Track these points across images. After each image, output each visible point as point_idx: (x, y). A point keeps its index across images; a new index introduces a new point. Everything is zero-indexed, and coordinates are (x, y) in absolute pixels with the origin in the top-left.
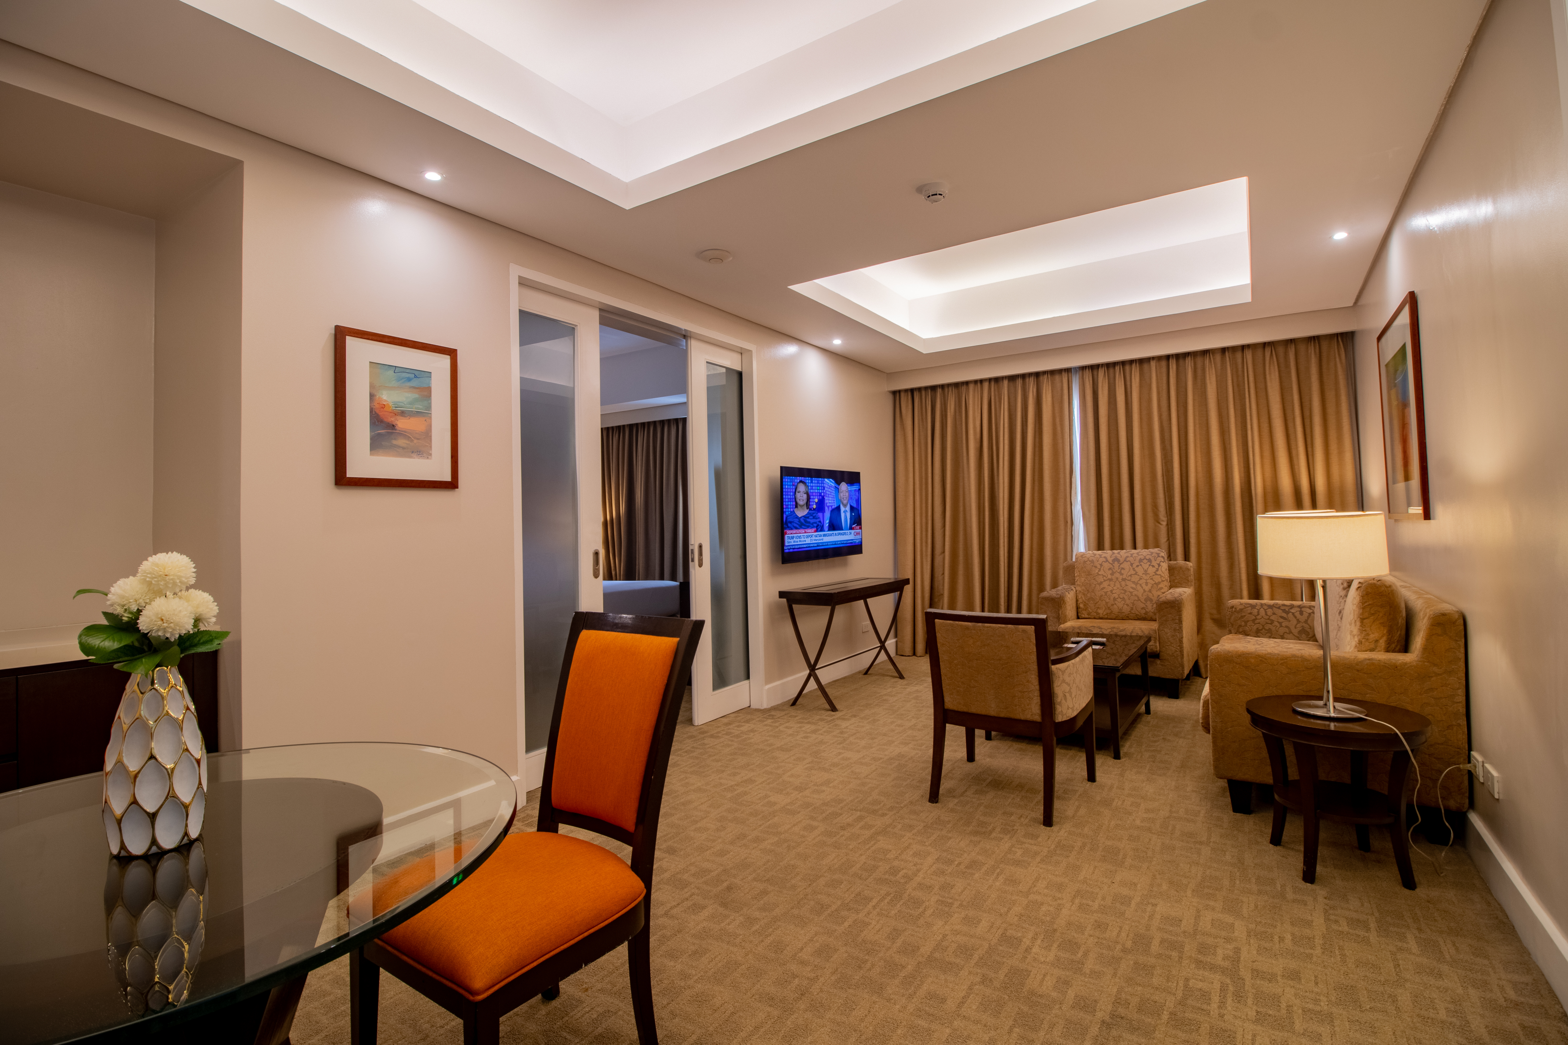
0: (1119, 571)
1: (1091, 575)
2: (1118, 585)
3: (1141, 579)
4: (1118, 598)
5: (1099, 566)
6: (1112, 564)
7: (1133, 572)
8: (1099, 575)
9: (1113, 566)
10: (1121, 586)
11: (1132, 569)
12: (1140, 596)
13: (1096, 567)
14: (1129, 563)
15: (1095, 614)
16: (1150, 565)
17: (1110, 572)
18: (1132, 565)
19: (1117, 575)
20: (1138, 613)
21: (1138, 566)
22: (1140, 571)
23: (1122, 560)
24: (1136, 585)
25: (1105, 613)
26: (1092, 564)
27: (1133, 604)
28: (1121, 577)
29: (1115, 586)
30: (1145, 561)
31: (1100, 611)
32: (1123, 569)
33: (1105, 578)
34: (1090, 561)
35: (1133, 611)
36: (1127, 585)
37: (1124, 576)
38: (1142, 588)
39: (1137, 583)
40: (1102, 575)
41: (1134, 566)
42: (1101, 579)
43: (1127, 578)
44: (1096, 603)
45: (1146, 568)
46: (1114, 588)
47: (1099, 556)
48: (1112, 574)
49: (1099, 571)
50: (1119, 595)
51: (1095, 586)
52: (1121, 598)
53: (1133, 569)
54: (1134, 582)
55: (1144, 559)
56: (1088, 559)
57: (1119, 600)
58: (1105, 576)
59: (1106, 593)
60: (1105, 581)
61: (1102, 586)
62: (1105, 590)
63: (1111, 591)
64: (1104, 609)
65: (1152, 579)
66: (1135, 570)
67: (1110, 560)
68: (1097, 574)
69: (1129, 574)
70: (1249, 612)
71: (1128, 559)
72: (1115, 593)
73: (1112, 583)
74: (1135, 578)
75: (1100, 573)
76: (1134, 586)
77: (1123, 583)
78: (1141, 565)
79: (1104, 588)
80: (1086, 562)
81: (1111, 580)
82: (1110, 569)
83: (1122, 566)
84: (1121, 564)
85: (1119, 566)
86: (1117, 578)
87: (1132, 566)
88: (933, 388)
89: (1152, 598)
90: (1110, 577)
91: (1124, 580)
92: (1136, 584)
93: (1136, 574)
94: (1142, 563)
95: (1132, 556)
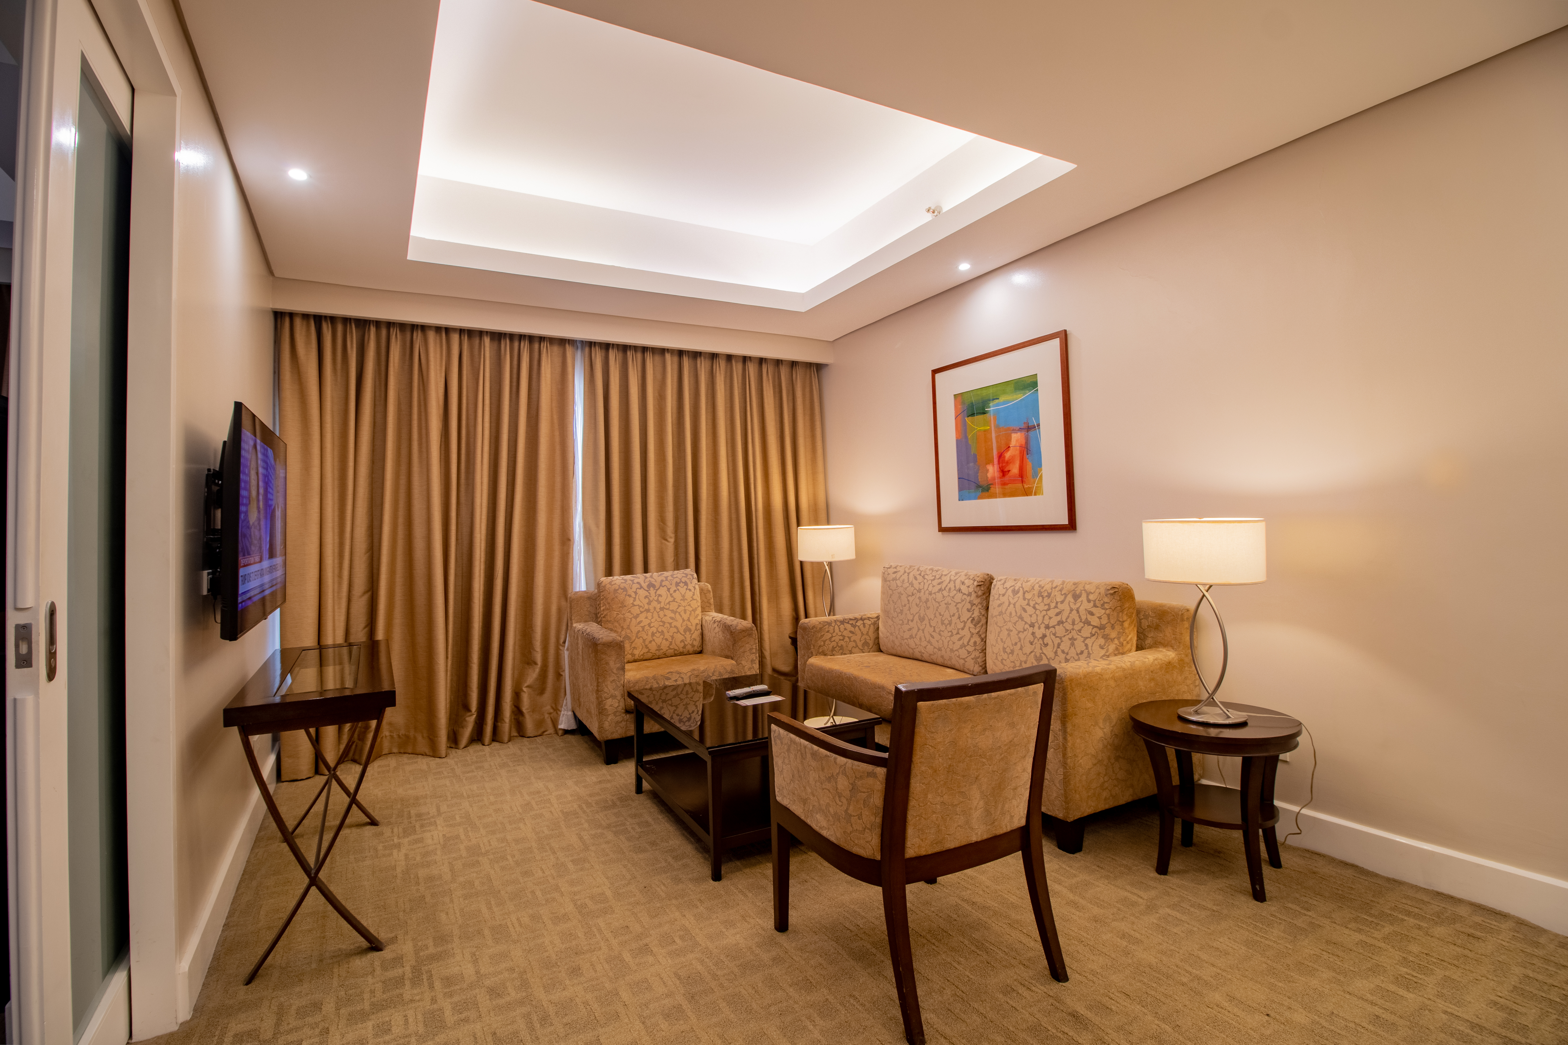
0: (656, 598)
1: (625, 606)
2: (655, 615)
3: (679, 606)
4: (656, 633)
5: (633, 595)
6: (647, 591)
7: (671, 599)
8: (635, 606)
9: (649, 593)
10: (659, 617)
11: (669, 595)
12: (679, 625)
13: (630, 596)
14: (665, 588)
15: (630, 656)
16: (687, 589)
17: (647, 600)
18: (669, 590)
19: (654, 604)
20: (677, 648)
21: (675, 591)
22: (677, 595)
23: (657, 585)
24: (675, 614)
25: (641, 654)
26: (625, 593)
27: (672, 637)
28: (658, 606)
29: (653, 618)
30: (682, 585)
31: (637, 652)
32: (660, 595)
33: (641, 609)
34: (622, 589)
35: (671, 647)
36: (665, 615)
37: (662, 605)
38: (681, 617)
39: (676, 612)
40: (638, 605)
41: (672, 591)
42: (635, 610)
43: (665, 607)
44: (632, 643)
45: (683, 593)
46: (652, 620)
47: (631, 582)
48: (649, 603)
49: (634, 601)
50: (657, 629)
51: (631, 620)
52: (659, 632)
53: (671, 594)
54: (672, 611)
55: (680, 583)
56: (619, 586)
57: (658, 635)
58: (641, 606)
59: (643, 627)
60: (642, 612)
61: (638, 620)
62: (642, 624)
63: (649, 625)
64: (641, 647)
65: (689, 605)
66: (672, 597)
67: (645, 585)
68: (632, 605)
69: (667, 601)
70: (827, 630)
71: (664, 584)
72: (654, 626)
73: (649, 615)
74: (673, 606)
75: (635, 603)
76: (673, 615)
77: (661, 613)
78: (678, 589)
79: (641, 622)
80: (617, 590)
81: (648, 611)
82: (646, 597)
83: (658, 592)
84: (657, 590)
85: (656, 593)
86: (655, 608)
87: (669, 592)
88: (362, 324)
89: (690, 627)
90: (646, 607)
91: (662, 609)
92: (674, 612)
93: (674, 601)
94: (679, 587)
95: (667, 580)
